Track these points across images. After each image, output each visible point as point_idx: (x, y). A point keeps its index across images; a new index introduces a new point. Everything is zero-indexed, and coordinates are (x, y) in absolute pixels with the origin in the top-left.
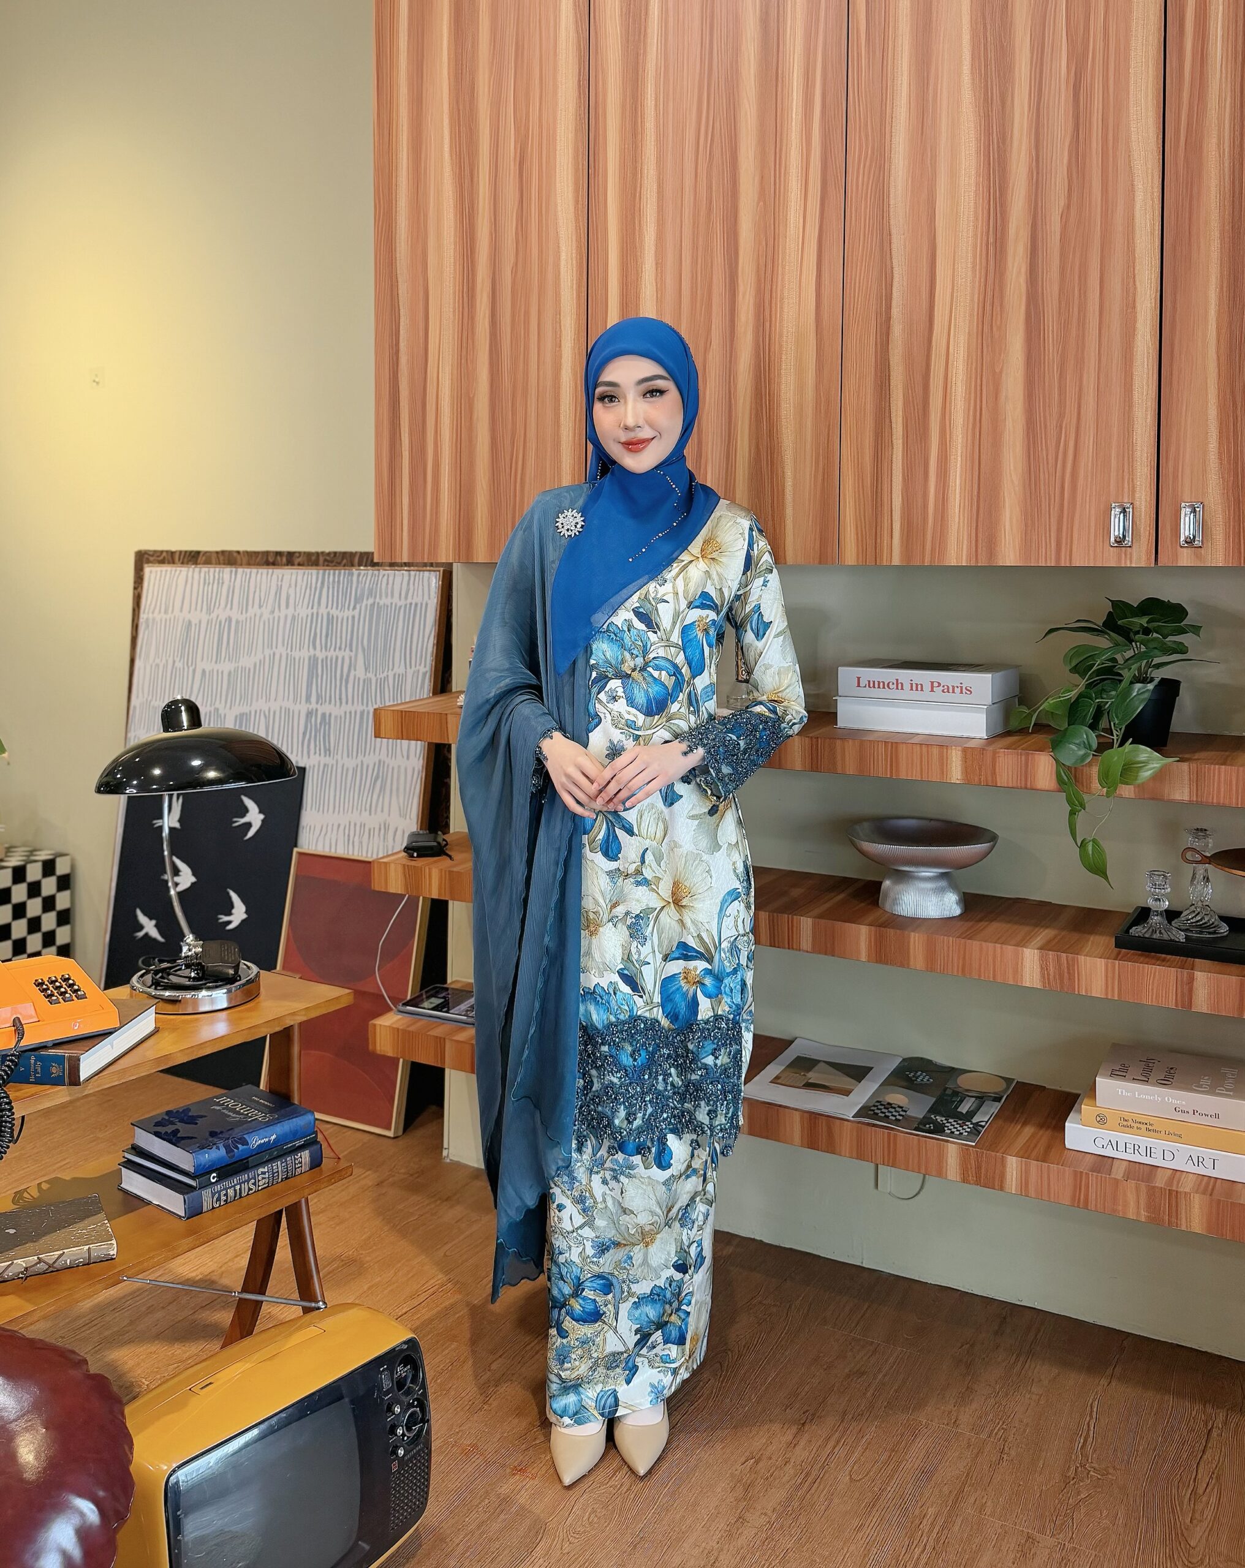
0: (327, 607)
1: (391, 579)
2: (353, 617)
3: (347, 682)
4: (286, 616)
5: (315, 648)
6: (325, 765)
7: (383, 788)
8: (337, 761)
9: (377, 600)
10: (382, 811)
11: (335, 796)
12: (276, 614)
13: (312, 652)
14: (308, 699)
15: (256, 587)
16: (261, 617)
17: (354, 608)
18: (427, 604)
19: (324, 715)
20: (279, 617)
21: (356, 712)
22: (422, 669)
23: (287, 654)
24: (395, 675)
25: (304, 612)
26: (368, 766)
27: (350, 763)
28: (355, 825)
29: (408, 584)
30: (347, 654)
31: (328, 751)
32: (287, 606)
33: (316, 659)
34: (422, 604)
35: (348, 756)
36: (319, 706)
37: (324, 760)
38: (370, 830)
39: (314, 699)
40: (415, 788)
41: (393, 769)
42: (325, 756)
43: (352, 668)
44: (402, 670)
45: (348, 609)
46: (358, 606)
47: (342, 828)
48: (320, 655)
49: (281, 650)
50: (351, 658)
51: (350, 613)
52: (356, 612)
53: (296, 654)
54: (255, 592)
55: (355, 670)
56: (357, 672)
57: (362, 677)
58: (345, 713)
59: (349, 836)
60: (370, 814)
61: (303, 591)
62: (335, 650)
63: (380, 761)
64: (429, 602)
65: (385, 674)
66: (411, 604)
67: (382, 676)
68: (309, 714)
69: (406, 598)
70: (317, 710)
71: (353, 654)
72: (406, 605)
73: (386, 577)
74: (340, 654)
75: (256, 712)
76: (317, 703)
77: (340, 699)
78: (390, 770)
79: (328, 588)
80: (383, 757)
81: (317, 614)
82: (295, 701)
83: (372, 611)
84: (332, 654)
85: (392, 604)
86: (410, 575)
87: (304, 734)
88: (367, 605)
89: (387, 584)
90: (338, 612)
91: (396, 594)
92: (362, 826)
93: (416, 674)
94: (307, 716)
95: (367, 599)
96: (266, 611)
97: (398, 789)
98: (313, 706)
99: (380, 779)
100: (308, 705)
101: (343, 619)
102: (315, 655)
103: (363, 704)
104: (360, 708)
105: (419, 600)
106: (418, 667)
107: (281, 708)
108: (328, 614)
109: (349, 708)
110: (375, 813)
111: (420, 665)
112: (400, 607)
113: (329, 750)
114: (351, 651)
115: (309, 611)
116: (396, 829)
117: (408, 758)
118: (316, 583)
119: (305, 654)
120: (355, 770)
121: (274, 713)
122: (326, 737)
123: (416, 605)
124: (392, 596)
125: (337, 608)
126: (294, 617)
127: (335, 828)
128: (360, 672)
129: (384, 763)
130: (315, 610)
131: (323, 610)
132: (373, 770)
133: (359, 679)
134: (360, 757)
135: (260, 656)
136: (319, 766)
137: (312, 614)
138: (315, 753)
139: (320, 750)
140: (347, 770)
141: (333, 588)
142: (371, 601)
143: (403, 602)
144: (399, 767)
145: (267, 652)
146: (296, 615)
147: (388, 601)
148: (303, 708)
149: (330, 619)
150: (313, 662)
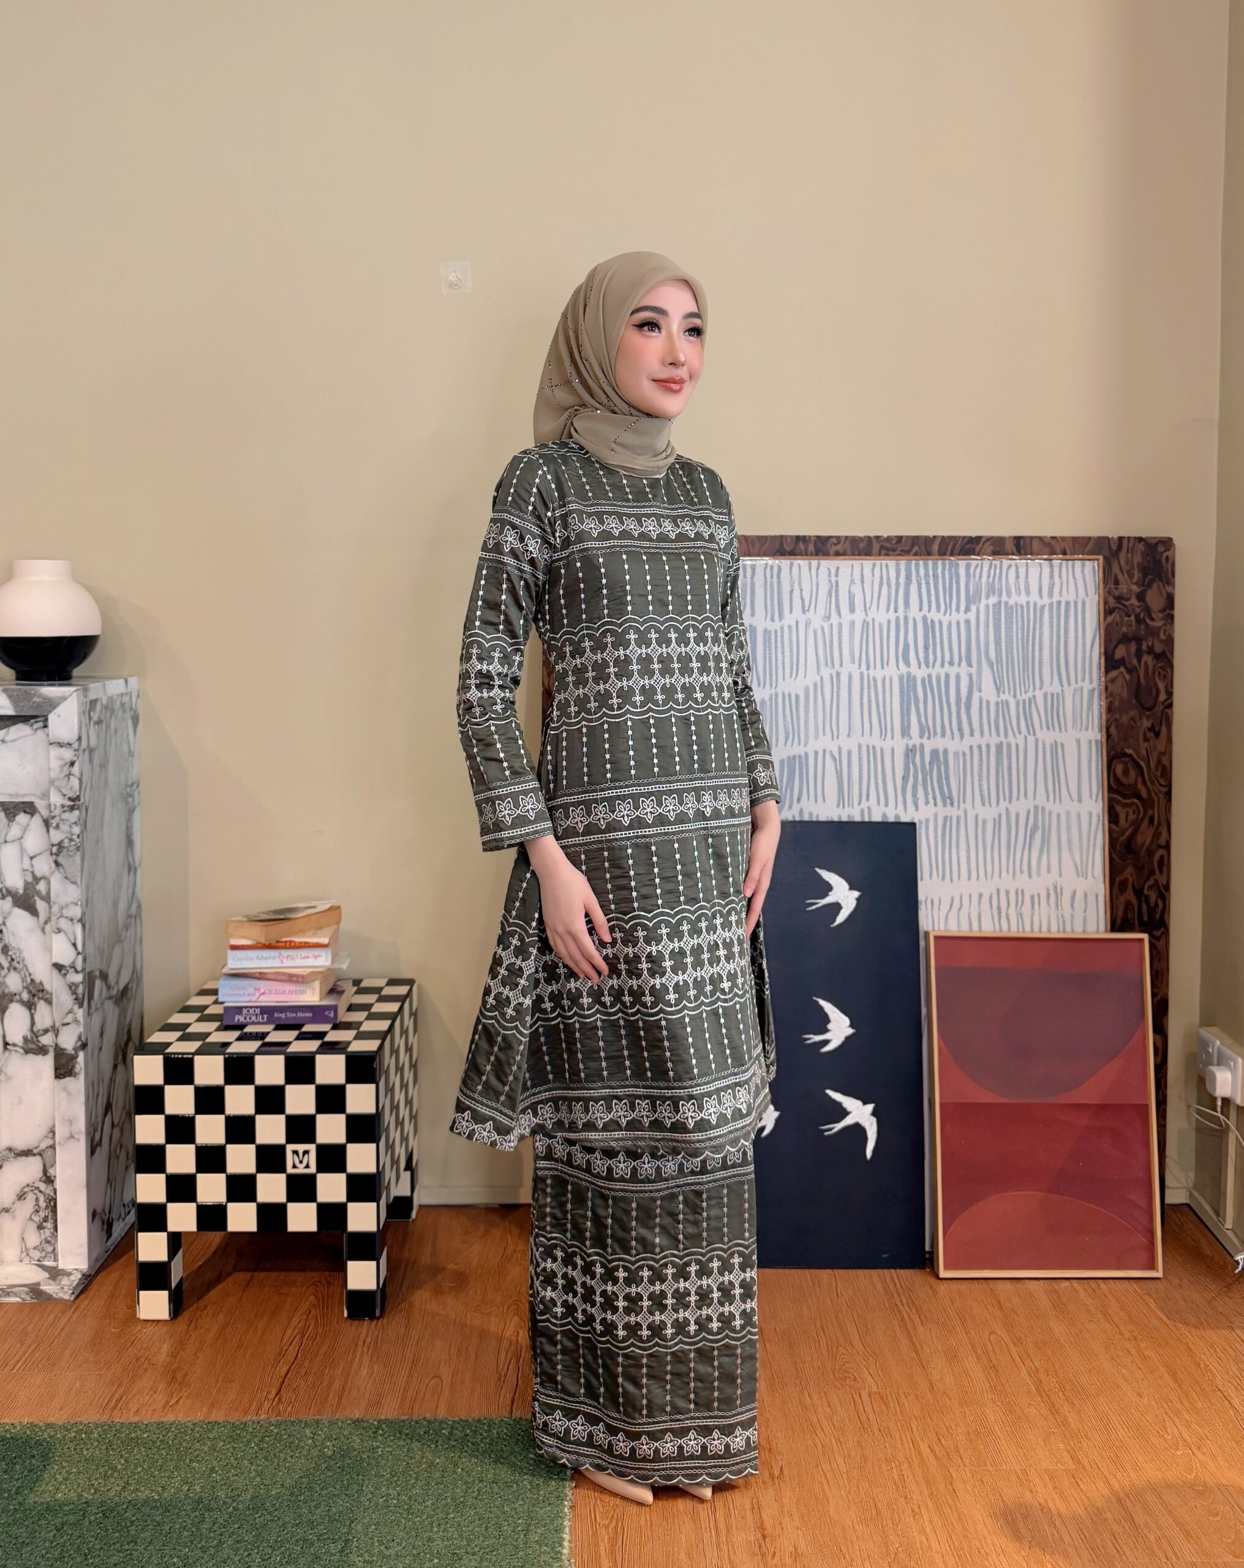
0: (921, 610)
1: (1022, 571)
2: (968, 622)
3: (968, 707)
4: (852, 623)
5: (907, 663)
6: (946, 818)
7: (1045, 841)
8: (966, 812)
9: (1004, 598)
10: (1049, 871)
11: (968, 857)
12: (835, 620)
13: (903, 669)
14: (905, 731)
15: (792, 585)
16: (808, 624)
17: (967, 610)
18: (1084, 603)
19: (935, 753)
20: (840, 625)
21: (988, 746)
22: (1087, 686)
23: (862, 674)
24: (1045, 695)
25: (881, 616)
26: (1018, 815)
27: (988, 813)
28: (1007, 892)
29: (1052, 577)
30: (964, 670)
31: (948, 800)
32: (852, 609)
33: (911, 679)
34: (1076, 603)
35: (983, 804)
36: (925, 741)
37: (942, 811)
38: (1032, 898)
39: (915, 730)
40: (1095, 838)
41: (1059, 816)
42: (945, 805)
43: (975, 689)
44: (1056, 688)
45: (958, 610)
46: (973, 608)
47: (985, 899)
48: (920, 673)
49: (848, 668)
50: (970, 675)
51: (962, 617)
52: (972, 615)
53: (878, 673)
54: (792, 591)
55: (980, 691)
56: (983, 694)
57: (993, 700)
58: (971, 747)
59: (999, 908)
60: (1030, 876)
61: (876, 588)
62: (942, 666)
63: (1036, 808)
64: (1088, 600)
65: (1030, 694)
66: (1059, 603)
67: (1025, 697)
68: (910, 752)
69: (1051, 594)
70: (922, 746)
71: (973, 670)
72: (1051, 605)
73: (1013, 569)
74: (953, 671)
75: (816, 753)
76: (922, 737)
77: (960, 730)
78: (1054, 817)
79: (919, 585)
80: (1041, 800)
81: (906, 618)
82: (883, 734)
83: (997, 613)
84: (937, 671)
85: (1028, 603)
86: (1052, 566)
87: (905, 779)
88: (987, 606)
89: (1017, 577)
90: (941, 616)
91: (1034, 589)
92: (1021, 893)
93: (1078, 694)
94: (907, 755)
95: (988, 597)
96: (816, 618)
97: (1070, 842)
98: (916, 740)
99: (1040, 832)
100: (905, 740)
101: (950, 625)
102: (909, 674)
103: (998, 734)
104: (994, 740)
105: (1071, 597)
106: (1080, 684)
107: (860, 746)
108: (925, 619)
109: (976, 740)
110: (1039, 875)
111: (1083, 680)
112: (1043, 607)
113: (951, 798)
114: (970, 665)
115: (892, 616)
116: (1074, 893)
117: (1080, 800)
118: (898, 578)
119: (892, 672)
120: (997, 822)
121: (849, 753)
122: (944, 780)
123: (1068, 603)
124: (1028, 592)
125: (938, 610)
126: (865, 624)
127: (975, 899)
128: (988, 690)
129: (1043, 809)
130: (901, 614)
131: (914, 612)
132: (1028, 819)
133: (988, 702)
134: (1003, 804)
135: (812, 678)
136: (936, 820)
137: (897, 619)
138: (927, 803)
139: (935, 799)
140: (984, 822)
141: (928, 584)
142: (993, 600)
143: (1046, 600)
144: (1068, 813)
145: (826, 672)
146: (869, 619)
147: (1022, 599)
148: (899, 745)
149: (929, 626)
150: (908, 684)
